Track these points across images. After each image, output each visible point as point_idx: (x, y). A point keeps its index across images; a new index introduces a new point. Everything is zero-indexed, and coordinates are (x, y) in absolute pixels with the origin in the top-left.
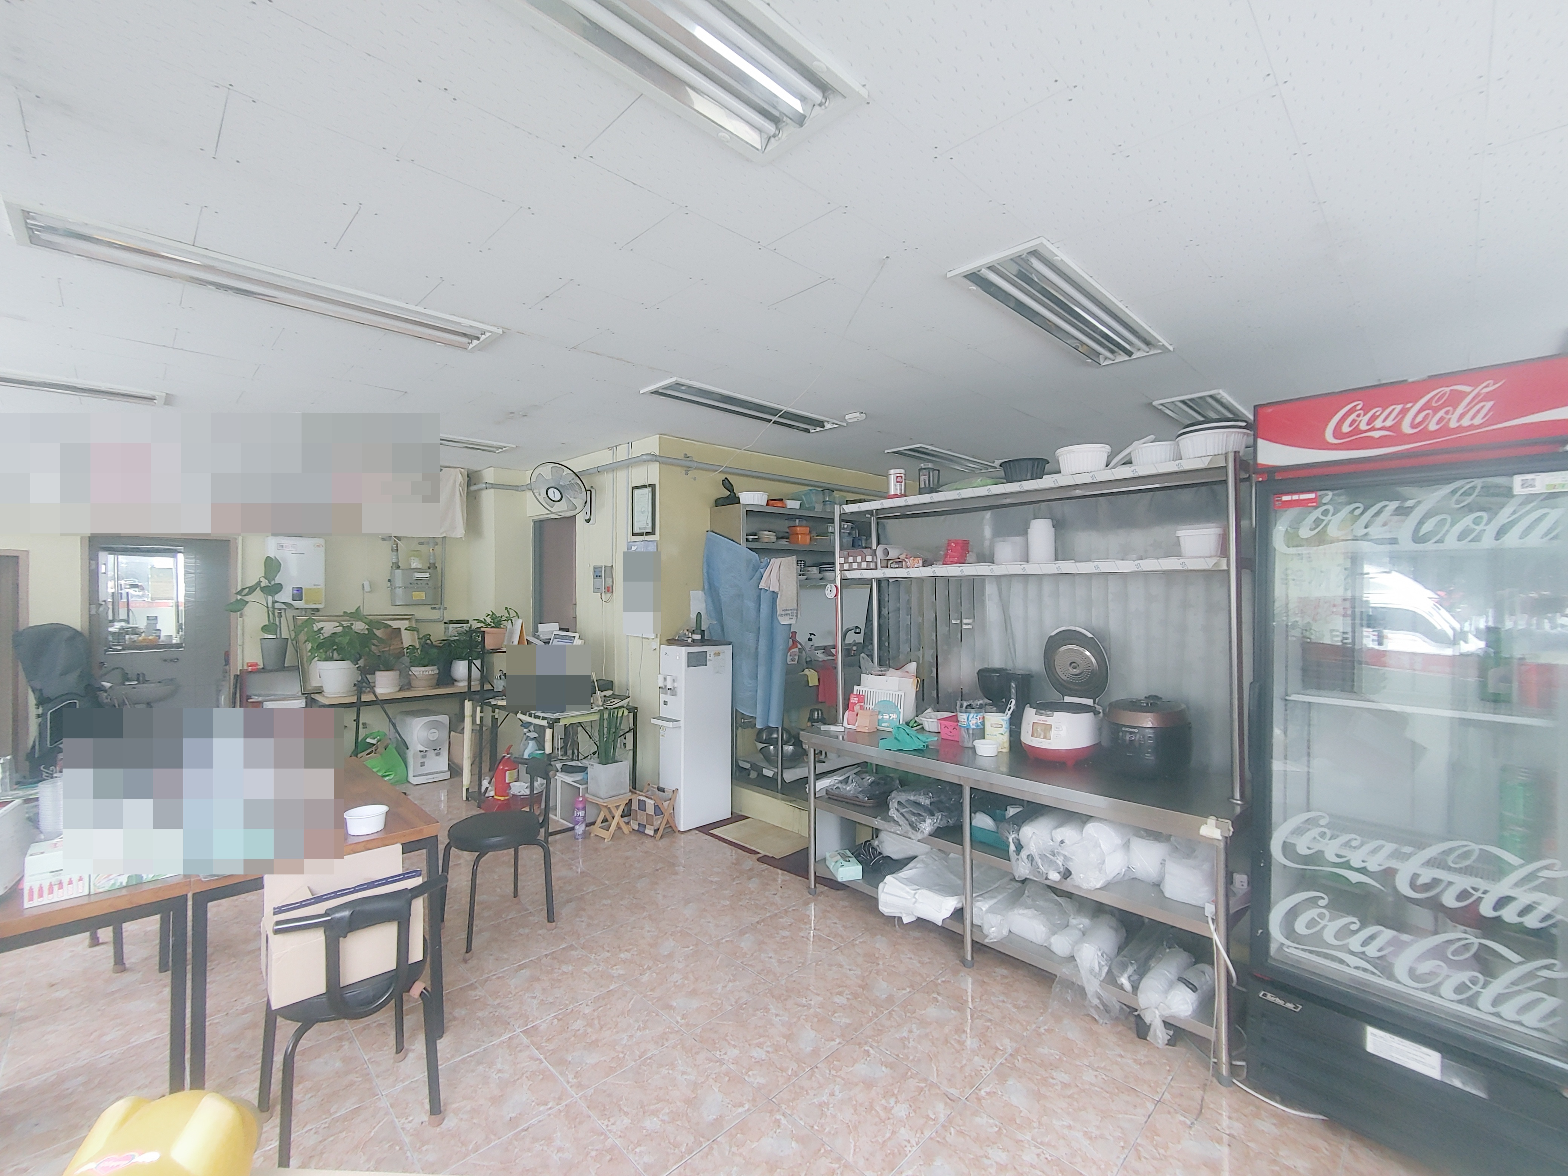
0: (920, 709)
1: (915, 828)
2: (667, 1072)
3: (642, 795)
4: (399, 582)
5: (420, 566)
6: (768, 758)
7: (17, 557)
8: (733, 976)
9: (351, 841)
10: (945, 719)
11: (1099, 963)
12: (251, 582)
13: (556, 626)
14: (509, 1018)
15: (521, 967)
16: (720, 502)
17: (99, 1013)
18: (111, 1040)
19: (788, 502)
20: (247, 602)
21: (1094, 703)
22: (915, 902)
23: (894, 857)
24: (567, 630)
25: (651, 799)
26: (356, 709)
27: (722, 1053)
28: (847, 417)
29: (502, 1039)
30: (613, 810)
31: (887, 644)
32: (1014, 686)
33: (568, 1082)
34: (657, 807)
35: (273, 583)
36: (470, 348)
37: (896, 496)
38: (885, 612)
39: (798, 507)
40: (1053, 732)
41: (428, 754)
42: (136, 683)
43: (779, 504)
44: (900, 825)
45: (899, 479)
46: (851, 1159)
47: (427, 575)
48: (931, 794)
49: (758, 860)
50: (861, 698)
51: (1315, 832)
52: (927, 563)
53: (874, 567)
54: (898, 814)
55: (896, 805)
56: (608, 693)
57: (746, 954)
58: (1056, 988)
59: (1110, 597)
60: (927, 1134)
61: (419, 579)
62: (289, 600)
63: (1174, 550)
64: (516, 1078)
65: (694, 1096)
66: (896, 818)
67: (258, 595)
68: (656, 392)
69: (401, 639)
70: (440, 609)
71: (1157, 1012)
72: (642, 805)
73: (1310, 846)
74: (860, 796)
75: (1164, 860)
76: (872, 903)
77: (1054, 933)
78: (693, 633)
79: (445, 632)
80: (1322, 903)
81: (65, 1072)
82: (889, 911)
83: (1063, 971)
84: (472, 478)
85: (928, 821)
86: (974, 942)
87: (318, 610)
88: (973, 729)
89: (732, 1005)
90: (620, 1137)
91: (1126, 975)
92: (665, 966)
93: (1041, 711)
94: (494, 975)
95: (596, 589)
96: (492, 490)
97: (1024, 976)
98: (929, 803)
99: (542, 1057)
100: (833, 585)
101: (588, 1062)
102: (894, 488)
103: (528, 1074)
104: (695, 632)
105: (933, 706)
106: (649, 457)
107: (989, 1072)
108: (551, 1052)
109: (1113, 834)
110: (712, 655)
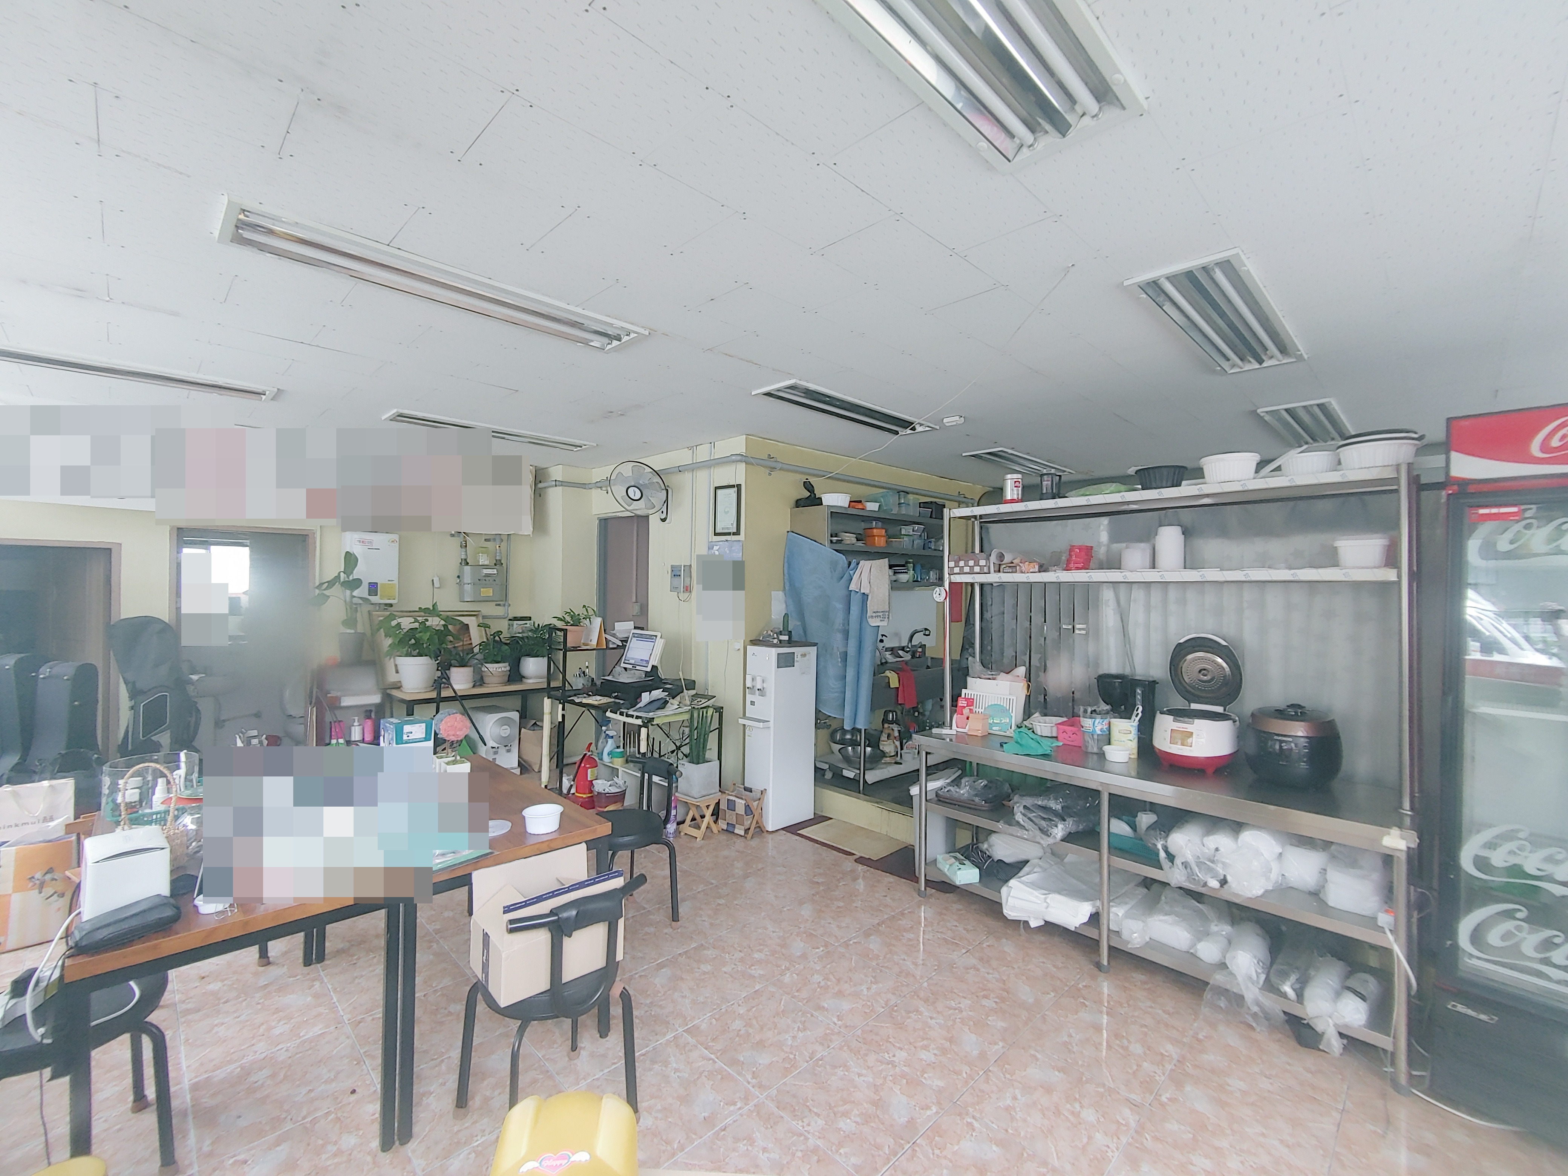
0: (1028, 713)
1: (1045, 832)
2: (842, 1073)
3: (731, 795)
4: (467, 578)
5: (487, 563)
6: (847, 759)
7: (110, 549)
8: (874, 977)
9: (532, 841)
10: (1060, 724)
11: (1256, 971)
12: (330, 575)
13: (631, 624)
14: (666, 1017)
15: (661, 966)
16: (799, 503)
17: (259, 1006)
18: (281, 1034)
19: (868, 504)
20: (329, 597)
21: (1225, 710)
22: (1047, 908)
23: (1007, 860)
24: (642, 629)
25: (742, 799)
26: (435, 704)
27: (890, 1055)
28: (945, 420)
29: (668, 1037)
30: (705, 809)
31: (989, 648)
32: (1140, 692)
33: (749, 1083)
34: (747, 807)
35: (351, 578)
36: (607, 349)
37: (1012, 501)
38: (987, 616)
39: (877, 510)
40: (1194, 739)
41: (499, 750)
42: (204, 675)
43: (860, 506)
44: (1026, 830)
45: (1017, 484)
46: (1056, 1163)
47: (495, 571)
48: (1061, 800)
49: (856, 861)
50: (970, 702)
51: (1512, 845)
52: (1042, 569)
53: (987, 571)
54: (1025, 819)
55: (1021, 809)
56: (693, 692)
57: (879, 956)
58: (1208, 995)
59: (1245, 605)
60: (1124, 1139)
61: (487, 575)
62: (365, 595)
63: (1332, 559)
64: (696, 1077)
65: (878, 1098)
66: (1022, 822)
67: (337, 589)
68: (768, 394)
69: (470, 636)
70: (504, 605)
71: (1330, 1021)
72: (731, 805)
73: (1507, 860)
74: (977, 799)
75: (1325, 870)
76: (994, 908)
77: (1200, 940)
78: (781, 633)
79: (509, 629)
80: (1519, 915)
81: (247, 1065)
82: (1015, 914)
83: (1218, 978)
84: (539, 476)
85: (1060, 826)
86: (1111, 948)
87: (391, 605)
88: (1098, 735)
89: (883, 1008)
90: (819, 1138)
91: (1288, 983)
92: (802, 967)
93: (1178, 718)
94: (636, 974)
95: (674, 588)
96: (561, 488)
97: (1164, 982)
98: (1060, 808)
99: (713, 1056)
100: (942, 588)
101: (761, 1062)
102: (1011, 492)
103: (706, 1073)
104: (783, 633)
105: (1039, 709)
106: (739, 458)
107: (1163, 1078)
108: (720, 1052)
109: (1274, 842)
110: (799, 656)
